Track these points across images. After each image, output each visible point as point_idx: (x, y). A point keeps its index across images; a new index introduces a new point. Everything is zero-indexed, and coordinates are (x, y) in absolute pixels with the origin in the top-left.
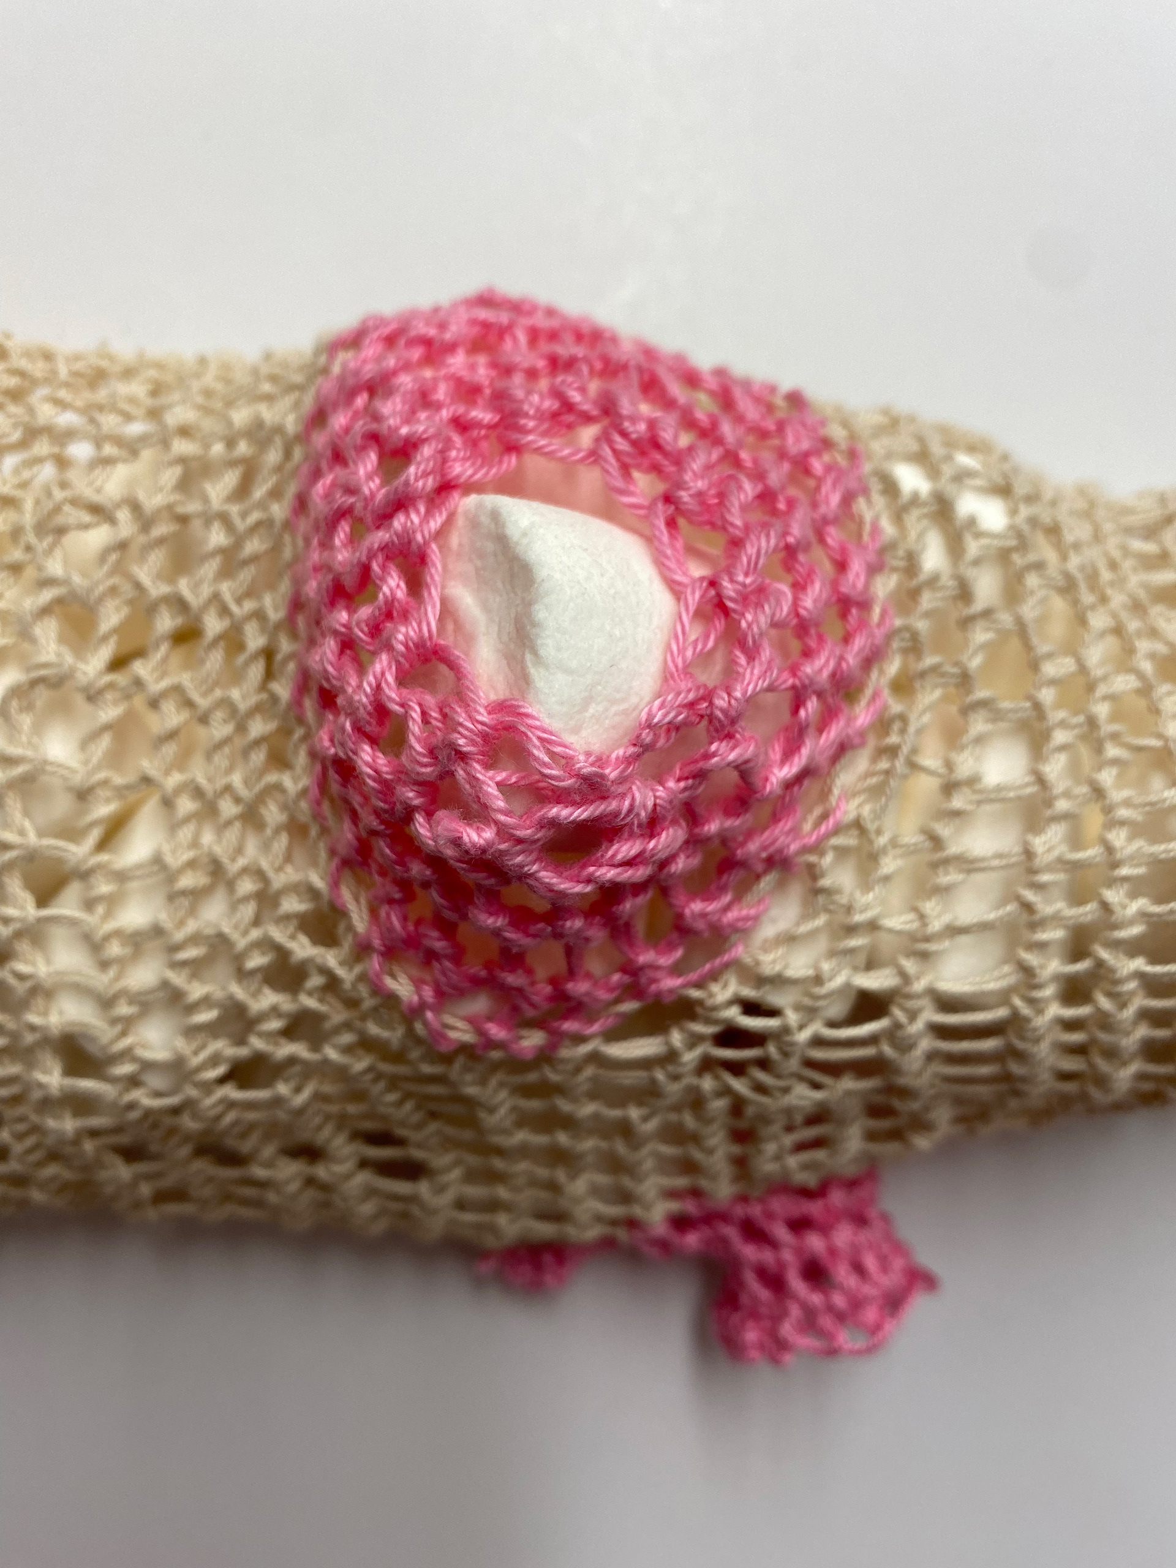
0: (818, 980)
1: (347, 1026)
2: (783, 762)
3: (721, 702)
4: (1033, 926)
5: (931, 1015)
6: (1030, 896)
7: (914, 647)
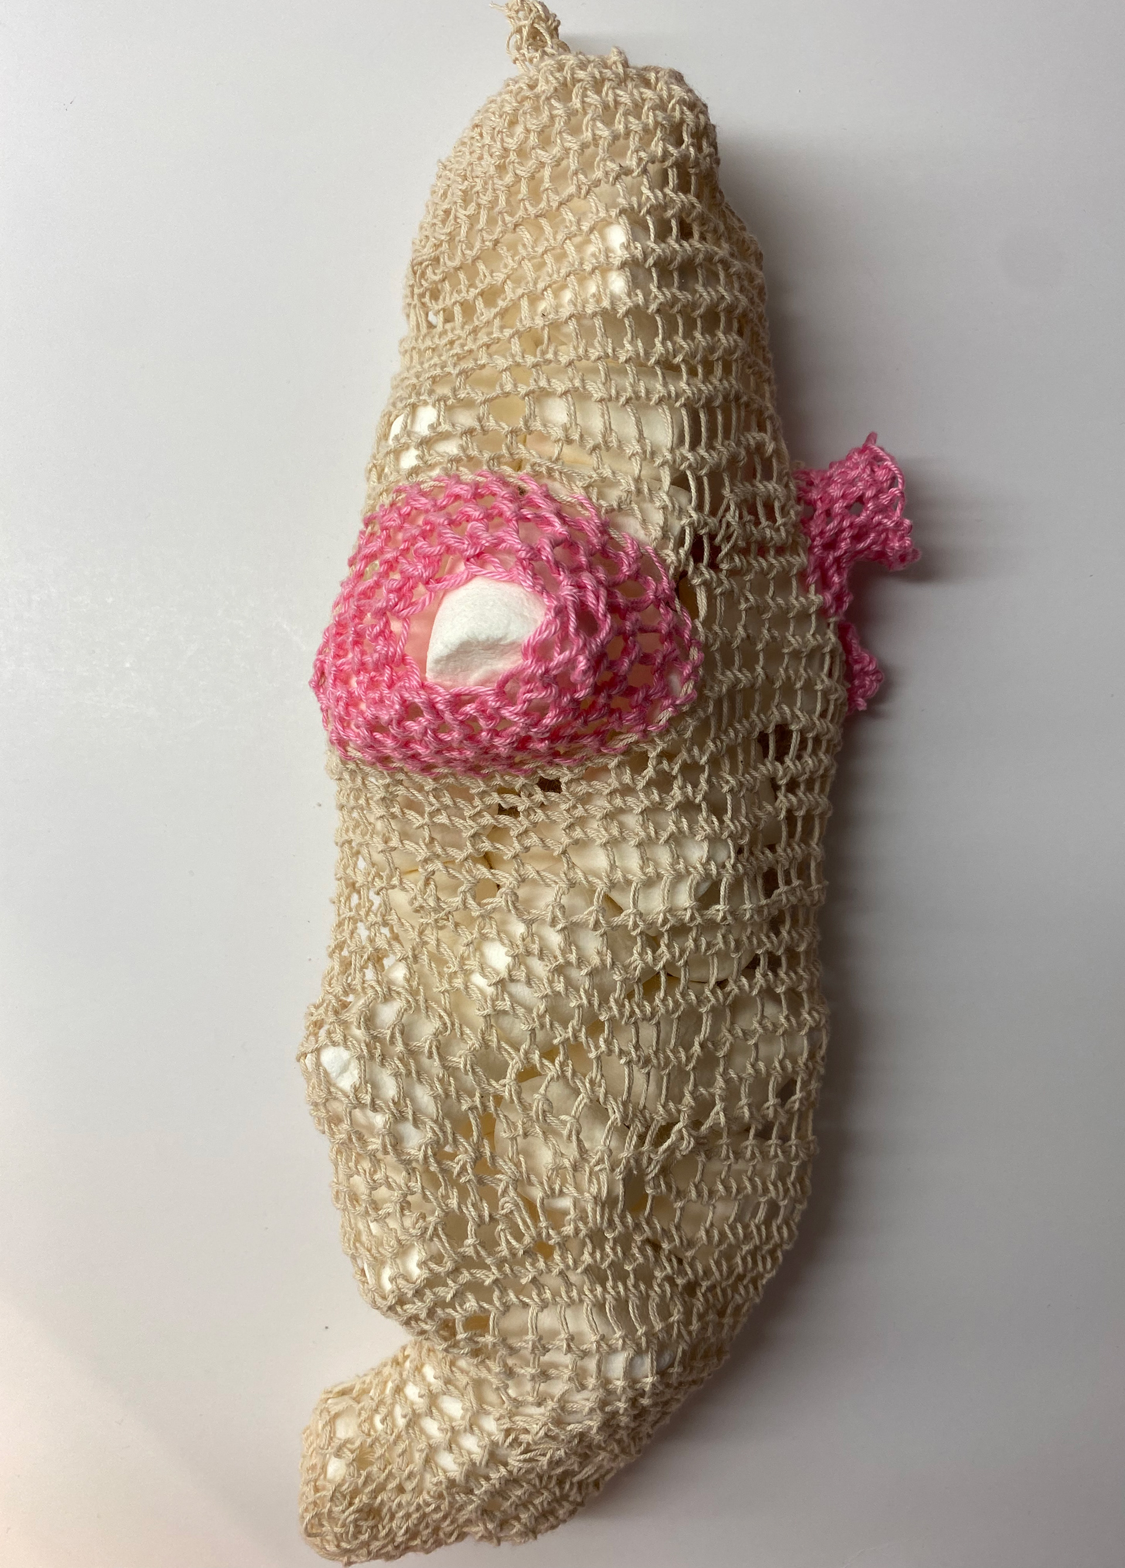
0: (664, 508)
1: (689, 751)
2: (553, 526)
3: (523, 554)
4: (638, 398)
5: (685, 450)
6: (623, 400)
7: (497, 459)
